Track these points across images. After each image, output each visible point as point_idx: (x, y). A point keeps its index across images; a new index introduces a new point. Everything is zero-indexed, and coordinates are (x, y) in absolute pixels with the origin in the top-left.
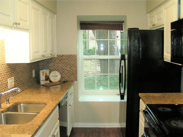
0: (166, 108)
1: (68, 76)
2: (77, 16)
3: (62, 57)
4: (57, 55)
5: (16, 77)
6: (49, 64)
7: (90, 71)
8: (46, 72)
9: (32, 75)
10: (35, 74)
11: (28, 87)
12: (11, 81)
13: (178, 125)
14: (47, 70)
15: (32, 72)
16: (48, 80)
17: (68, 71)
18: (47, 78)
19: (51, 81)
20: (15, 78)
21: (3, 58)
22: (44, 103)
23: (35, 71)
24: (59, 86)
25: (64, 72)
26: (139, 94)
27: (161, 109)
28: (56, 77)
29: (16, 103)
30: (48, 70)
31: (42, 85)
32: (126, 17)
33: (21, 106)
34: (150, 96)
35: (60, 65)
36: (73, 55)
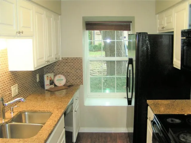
0: (175, 119)
1: (74, 80)
2: (83, 17)
3: (67, 60)
4: (62, 58)
5: (20, 84)
6: (53, 67)
7: (96, 69)
8: (50, 76)
9: (37, 80)
10: (40, 78)
11: (33, 93)
12: (14, 89)
13: (186, 140)
14: (51, 74)
15: (36, 77)
16: (53, 85)
17: (73, 74)
18: (52, 82)
19: (55, 86)
20: (18, 85)
21: (6, 66)
22: (49, 112)
23: (39, 76)
24: (64, 90)
25: (69, 75)
26: (147, 100)
27: (169, 120)
28: (61, 81)
29: (20, 112)
30: (53, 74)
31: (46, 90)
32: (134, 17)
33: (25, 115)
34: (159, 104)
35: (64, 68)
36: (79, 58)
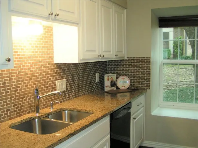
1: (140, 83)
2: (151, 9)
3: (133, 59)
4: (127, 57)
5: (69, 80)
7: (184, 81)
8: (112, 76)
9: (95, 80)
10: (100, 79)
11: (88, 93)
14: (113, 74)
15: (95, 76)
16: (114, 87)
17: (140, 76)
18: (113, 84)
19: (118, 88)
21: (50, 57)
23: (100, 75)
24: (128, 94)
25: (135, 78)
28: (124, 83)
30: (115, 74)
31: (107, 92)
35: (130, 69)
